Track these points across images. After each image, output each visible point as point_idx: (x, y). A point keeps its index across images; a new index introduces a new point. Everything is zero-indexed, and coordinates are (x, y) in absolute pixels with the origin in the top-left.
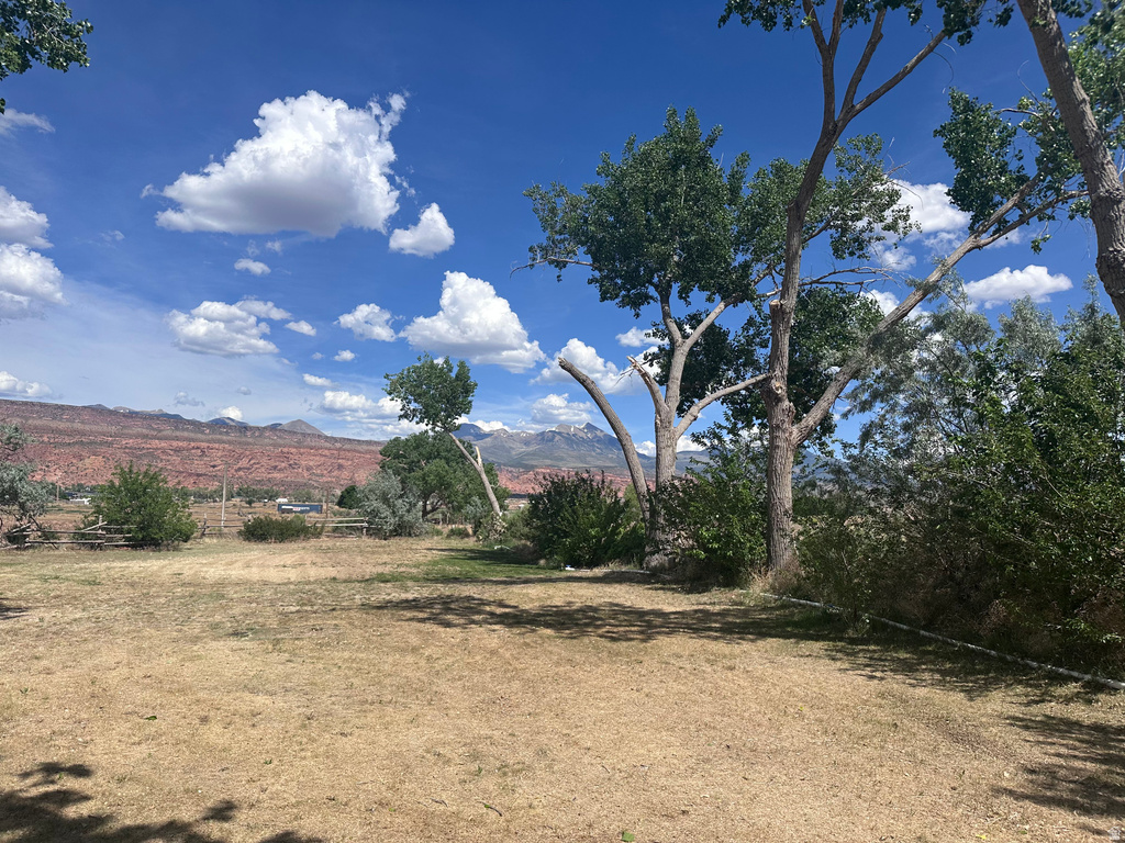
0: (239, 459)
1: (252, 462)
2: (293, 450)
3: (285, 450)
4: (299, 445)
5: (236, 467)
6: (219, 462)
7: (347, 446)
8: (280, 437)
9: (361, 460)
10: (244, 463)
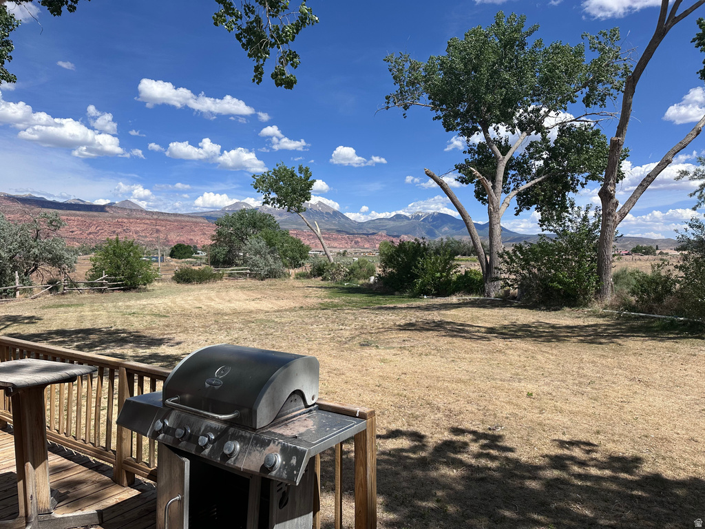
0: (89, 226)
1: (98, 228)
2: (125, 220)
3: (120, 220)
4: (129, 217)
5: (87, 232)
6: (75, 229)
7: (161, 217)
8: (115, 212)
9: (172, 226)
10: (93, 229)
